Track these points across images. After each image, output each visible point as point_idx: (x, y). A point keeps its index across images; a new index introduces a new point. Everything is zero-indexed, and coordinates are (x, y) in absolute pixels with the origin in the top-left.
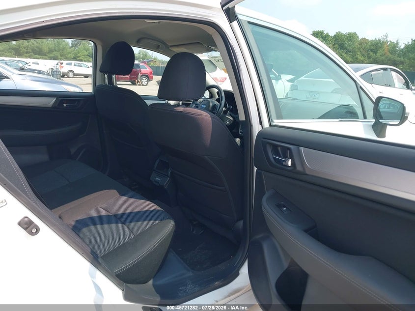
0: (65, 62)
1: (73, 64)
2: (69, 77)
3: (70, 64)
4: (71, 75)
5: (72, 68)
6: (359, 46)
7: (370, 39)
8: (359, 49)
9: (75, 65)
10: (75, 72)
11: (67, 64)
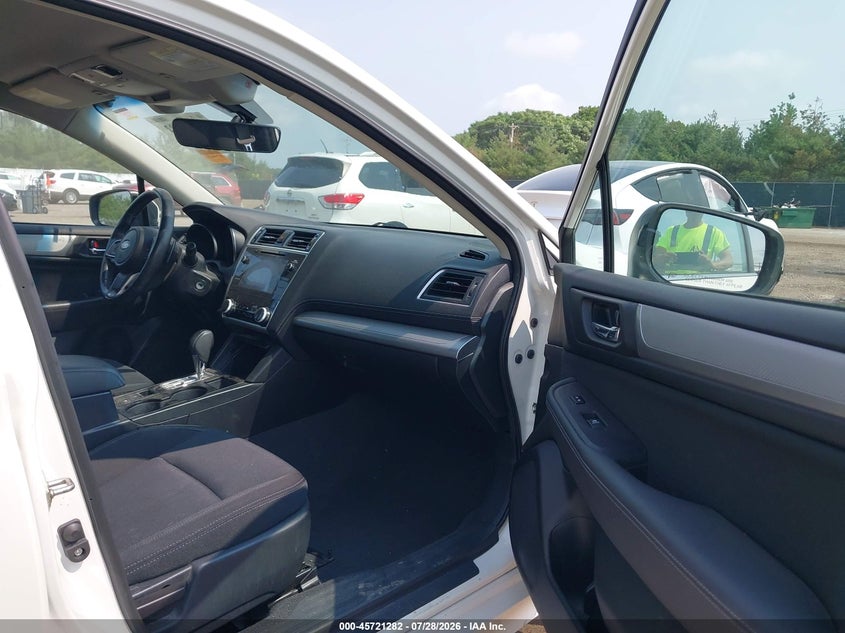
0: (58, 173)
1: (76, 177)
2: (67, 203)
3: (71, 176)
4: (71, 198)
5: (75, 184)
6: (663, 135)
7: (687, 122)
8: (663, 140)
9: (80, 178)
10: (81, 193)
11: (63, 176)
